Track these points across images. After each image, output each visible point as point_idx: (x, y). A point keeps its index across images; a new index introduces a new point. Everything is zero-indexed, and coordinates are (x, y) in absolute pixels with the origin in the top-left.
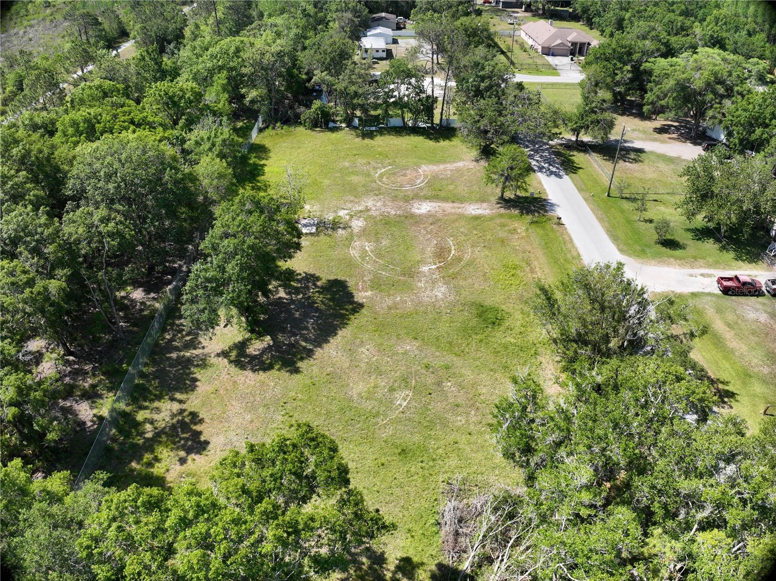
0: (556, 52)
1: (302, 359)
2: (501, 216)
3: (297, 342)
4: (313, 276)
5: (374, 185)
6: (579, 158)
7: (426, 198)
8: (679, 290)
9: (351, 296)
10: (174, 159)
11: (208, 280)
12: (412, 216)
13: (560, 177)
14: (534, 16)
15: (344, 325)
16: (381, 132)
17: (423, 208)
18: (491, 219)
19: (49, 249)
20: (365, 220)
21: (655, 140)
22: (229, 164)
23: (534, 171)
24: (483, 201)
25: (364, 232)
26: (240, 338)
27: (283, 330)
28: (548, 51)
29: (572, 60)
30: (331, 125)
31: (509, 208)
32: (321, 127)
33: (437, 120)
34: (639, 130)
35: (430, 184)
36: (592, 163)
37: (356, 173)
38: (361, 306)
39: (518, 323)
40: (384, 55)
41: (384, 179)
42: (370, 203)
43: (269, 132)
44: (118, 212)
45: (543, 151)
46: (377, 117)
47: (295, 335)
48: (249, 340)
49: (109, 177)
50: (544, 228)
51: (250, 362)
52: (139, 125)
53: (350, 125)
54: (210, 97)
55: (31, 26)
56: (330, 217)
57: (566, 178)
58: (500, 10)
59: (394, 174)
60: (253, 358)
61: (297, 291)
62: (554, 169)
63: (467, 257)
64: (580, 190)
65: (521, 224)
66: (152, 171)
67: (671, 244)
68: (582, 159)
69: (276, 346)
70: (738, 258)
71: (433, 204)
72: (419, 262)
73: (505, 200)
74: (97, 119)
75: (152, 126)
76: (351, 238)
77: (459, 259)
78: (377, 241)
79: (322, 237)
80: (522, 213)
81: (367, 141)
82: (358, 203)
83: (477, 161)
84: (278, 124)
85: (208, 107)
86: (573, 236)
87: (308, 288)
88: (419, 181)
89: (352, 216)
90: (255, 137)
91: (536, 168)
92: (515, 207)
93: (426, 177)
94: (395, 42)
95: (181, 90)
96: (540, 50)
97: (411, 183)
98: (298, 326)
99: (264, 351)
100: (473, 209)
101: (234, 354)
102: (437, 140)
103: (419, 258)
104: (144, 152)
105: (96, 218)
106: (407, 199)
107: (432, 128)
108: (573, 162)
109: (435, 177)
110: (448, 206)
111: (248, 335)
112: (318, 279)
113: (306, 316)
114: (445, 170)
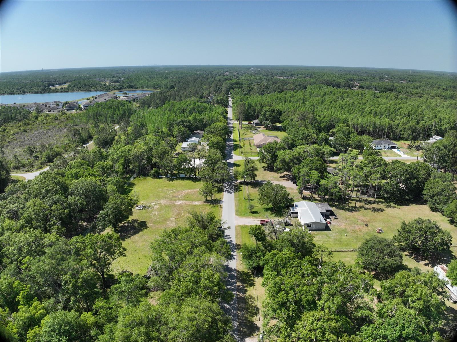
1: (127, 238)
2: (203, 205)
3: (127, 235)
5: (166, 196)
7: (182, 200)
8: (247, 224)
9: (146, 225)
10: (100, 185)
11: (103, 214)
12: (174, 205)
13: (231, 193)
14: (267, 129)
15: (141, 231)
16: (176, 179)
17: (179, 203)
18: (200, 206)
19: (65, 204)
20: (159, 206)
22: (117, 188)
24: (200, 201)
25: (157, 209)
27: (124, 232)
30: (160, 176)
31: (207, 203)
32: (156, 177)
34: (274, 177)
35: (185, 196)
36: (247, 189)
37: (162, 192)
38: (148, 227)
41: (171, 194)
42: (163, 201)
43: (137, 178)
44: (83, 198)
45: (231, 185)
47: (127, 233)
49: (81, 189)
50: (215, 208)
52: (91, 175)
53: (167, 177)
54: (116, 167)
55: (50, 129)
56: (148, 205)
57: (233, 194)
58: (254, 127)
59: (175, 193)
61: (131, 224)
62: (231, 191)
63: (186, 216)
64: (235, 197)
65: (208, 207)
66: (93, 188)
67: (255, 213)
68: (244, 188)
71: (183, 202)
72: (170, 217)
73: (207, 200)
74: (79, 173)
75: (95, 176)
76: (152, 211)
78: (160, 211)
79: (144, 210)
80: (211, 204)
81: (171, 182)
82: (159, 201)
84: (141, 176)
85: (114, 170)
86: (223, 211)
87: (134, 223)
88: (182, 195)
89: (155, 205)
90: (132, 180)
91: (224, 191)
92: (209, 202)
93: (185, 193)
95: (106, 165)
96: (256, 146)
97: (179, 195)
98: (128, 231)
100: (195, 203)
104: (91, 183)
105: (76, 199)
106: (175, 200)
107: (195, 178)
108: (240, 188)
109: (188, 194)
110: (187, 202)
111: (114, 233)
112: (138, 221)
113: (131, 229)
114: (193, 191)
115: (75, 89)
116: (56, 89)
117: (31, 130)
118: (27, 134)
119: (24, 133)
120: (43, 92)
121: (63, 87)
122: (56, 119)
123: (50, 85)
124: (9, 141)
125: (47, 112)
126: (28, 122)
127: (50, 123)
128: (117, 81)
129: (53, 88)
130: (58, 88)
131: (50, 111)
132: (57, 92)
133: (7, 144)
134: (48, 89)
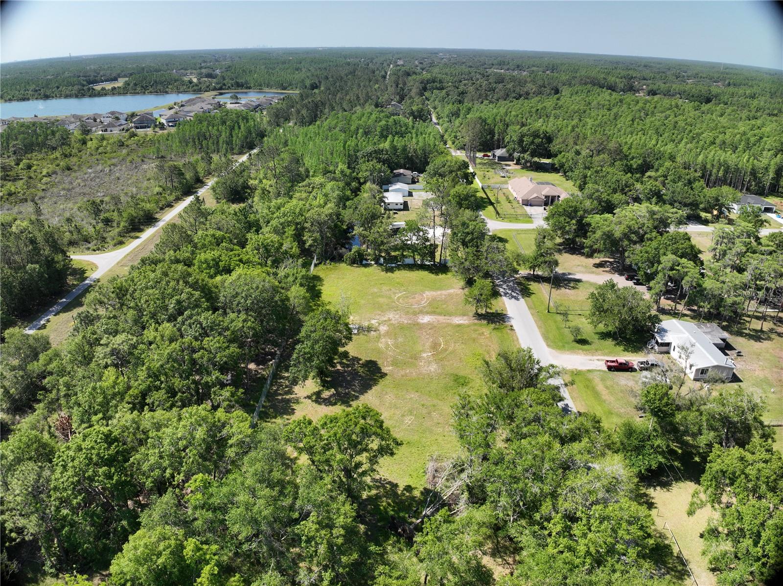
0: (533, 203)
1: (353, 400)
2: (475, 324)
3: (349, 392)
4: (357, 358)
5: (393, 304)
6: (534, 286)
7: (428, 313)
8: (580, 368)
9: (379, 369)
12: (418, 324)
13: (517, 299)
14: (523, 168)
15: (376, 384)
16: (399, 268)
17: (425, 319)
18: (469, 326)
20: (388, 326)
21: (593, 272)
23: (501, 296)
24: (464, 315)
25: (387, 334)
26: (317, 390)
27: (341, 386)
28: (527, 203)
29: (545, 209)
30: (364, 262)
31: (480, 320)
32: (357, 264)
33: (437, 259)
34: (582, 266)
35: (430, 304)
36: (542, 290)
37: (382, 296)
38: (386, 374)
39: (478, 385)
40: (402, 207)
41: (401, 301)
42: (391, 316)
43: (322, 266)
45: (510, 282)
46: (396, 257)
47: (348, 389)
48: (322, 390)
50: (502, 332)
51: (323, 402)
53: (377, 262)
55: (114, 165)
56: (366, 324)
57: (522, 301)
58: (496, 163)
59: (407, 297)
60: (325, 400)
61: (348, 366)
62: (515, 295)
63: (451, 349)
64: (530, 308)
65: (487, 330)
67: (583, 342)
68: (536, 287)
69: (338, 394)
70: (625, 350)
71: (432, 317)
72: (421, 351)
73: (478, 314)
76: (379, 337)
77: (446, 350)
78: (396, 338)
79: (361, 336)
80: (489, 323)
81: (389, 274)
82: (384, 316)
83: (463, 289)
84: (328, 261)
86: (519, 337)
87: (354, 364)
88: (423, 302)
89: (379, 324)
90: (313, 270)
91: (502, 294)
92: (484, 319)
93: (428, 299)
94: (410, 194)
96: (521, 202)
97: (418, 303)
98: (349, 384)
99: (331, 396)
100: (458, 320)
101: (314, 397)
102: (437, 274)
103: (421, 349)
106: (415, 314)
107: (434, 265)
108: (529, 289)
109: (434, 300)
110: (441, 318)
111: (321, 388)
112: (360, 360)
113: (354, 379)
114: (441, 295)
115: (139, 89)
116: (103, 89)
117: (79, 166)
118: (73, 174)
119: (67, 172)
120: (80, 95)
121: (116, 86)
122: (122, 144)
123: (90, 82)
124: (44, 187)
125: (101, 132)
126: (69, 151)
127: (111, 153)
128: (209, 76)
129: (98, 87)
130: (107, 88)
131: (106, 130)
132: (106, 95)
133: (40, 194)
134: (89, 89)
